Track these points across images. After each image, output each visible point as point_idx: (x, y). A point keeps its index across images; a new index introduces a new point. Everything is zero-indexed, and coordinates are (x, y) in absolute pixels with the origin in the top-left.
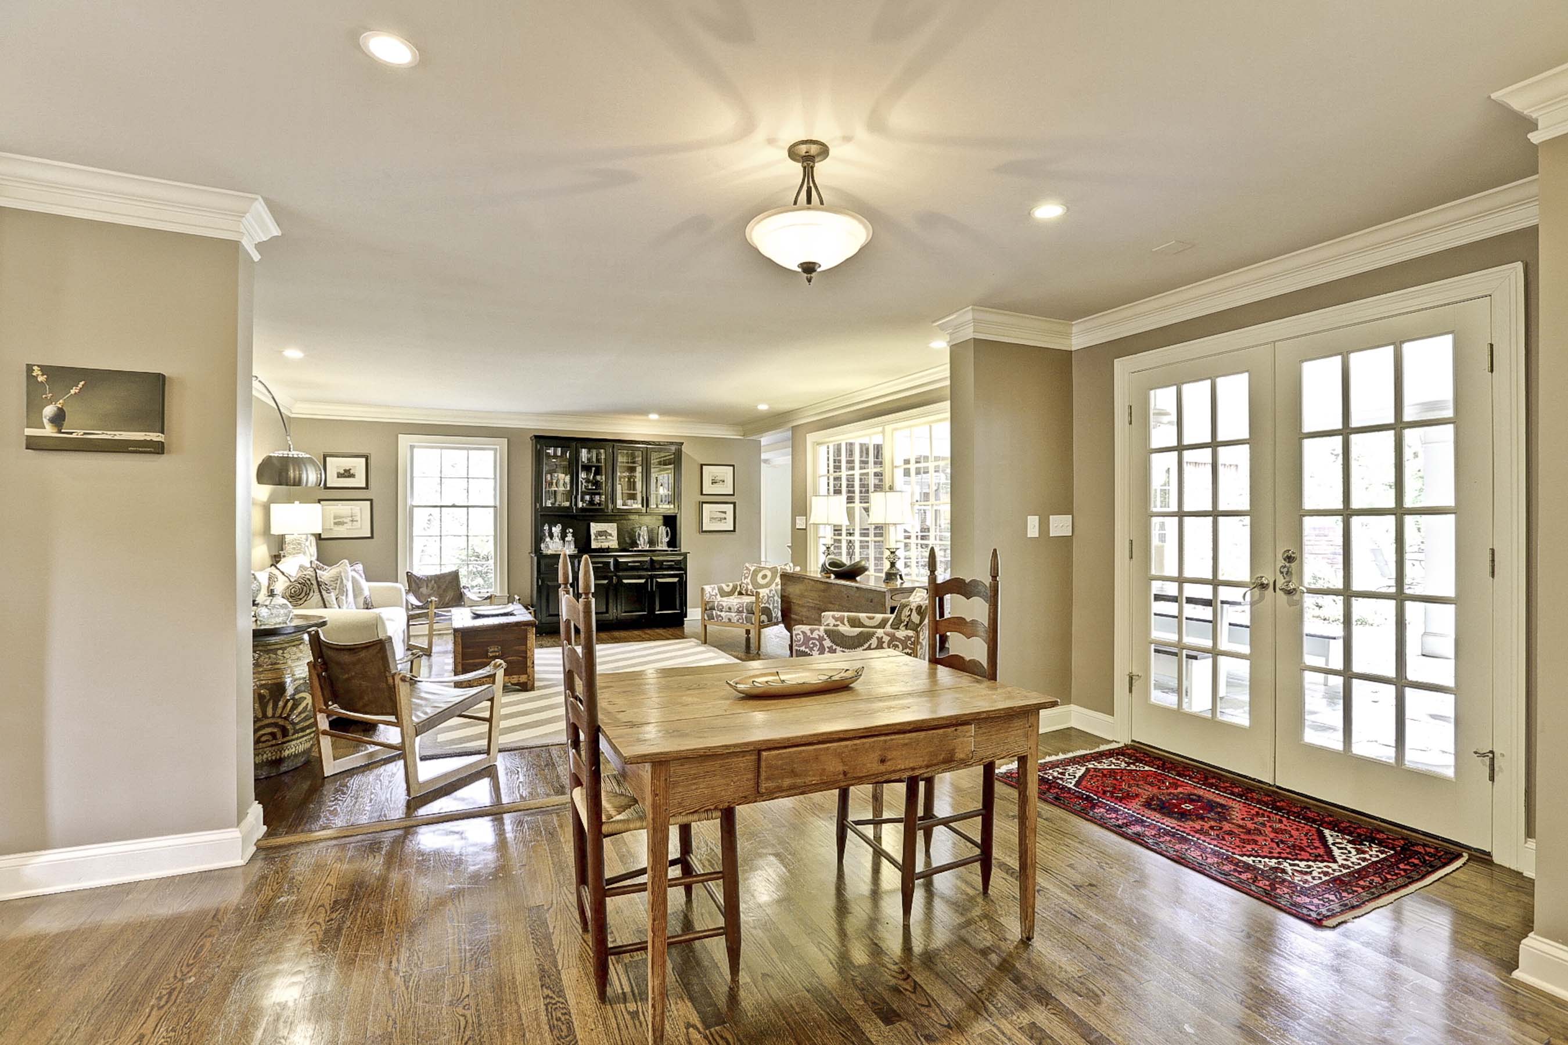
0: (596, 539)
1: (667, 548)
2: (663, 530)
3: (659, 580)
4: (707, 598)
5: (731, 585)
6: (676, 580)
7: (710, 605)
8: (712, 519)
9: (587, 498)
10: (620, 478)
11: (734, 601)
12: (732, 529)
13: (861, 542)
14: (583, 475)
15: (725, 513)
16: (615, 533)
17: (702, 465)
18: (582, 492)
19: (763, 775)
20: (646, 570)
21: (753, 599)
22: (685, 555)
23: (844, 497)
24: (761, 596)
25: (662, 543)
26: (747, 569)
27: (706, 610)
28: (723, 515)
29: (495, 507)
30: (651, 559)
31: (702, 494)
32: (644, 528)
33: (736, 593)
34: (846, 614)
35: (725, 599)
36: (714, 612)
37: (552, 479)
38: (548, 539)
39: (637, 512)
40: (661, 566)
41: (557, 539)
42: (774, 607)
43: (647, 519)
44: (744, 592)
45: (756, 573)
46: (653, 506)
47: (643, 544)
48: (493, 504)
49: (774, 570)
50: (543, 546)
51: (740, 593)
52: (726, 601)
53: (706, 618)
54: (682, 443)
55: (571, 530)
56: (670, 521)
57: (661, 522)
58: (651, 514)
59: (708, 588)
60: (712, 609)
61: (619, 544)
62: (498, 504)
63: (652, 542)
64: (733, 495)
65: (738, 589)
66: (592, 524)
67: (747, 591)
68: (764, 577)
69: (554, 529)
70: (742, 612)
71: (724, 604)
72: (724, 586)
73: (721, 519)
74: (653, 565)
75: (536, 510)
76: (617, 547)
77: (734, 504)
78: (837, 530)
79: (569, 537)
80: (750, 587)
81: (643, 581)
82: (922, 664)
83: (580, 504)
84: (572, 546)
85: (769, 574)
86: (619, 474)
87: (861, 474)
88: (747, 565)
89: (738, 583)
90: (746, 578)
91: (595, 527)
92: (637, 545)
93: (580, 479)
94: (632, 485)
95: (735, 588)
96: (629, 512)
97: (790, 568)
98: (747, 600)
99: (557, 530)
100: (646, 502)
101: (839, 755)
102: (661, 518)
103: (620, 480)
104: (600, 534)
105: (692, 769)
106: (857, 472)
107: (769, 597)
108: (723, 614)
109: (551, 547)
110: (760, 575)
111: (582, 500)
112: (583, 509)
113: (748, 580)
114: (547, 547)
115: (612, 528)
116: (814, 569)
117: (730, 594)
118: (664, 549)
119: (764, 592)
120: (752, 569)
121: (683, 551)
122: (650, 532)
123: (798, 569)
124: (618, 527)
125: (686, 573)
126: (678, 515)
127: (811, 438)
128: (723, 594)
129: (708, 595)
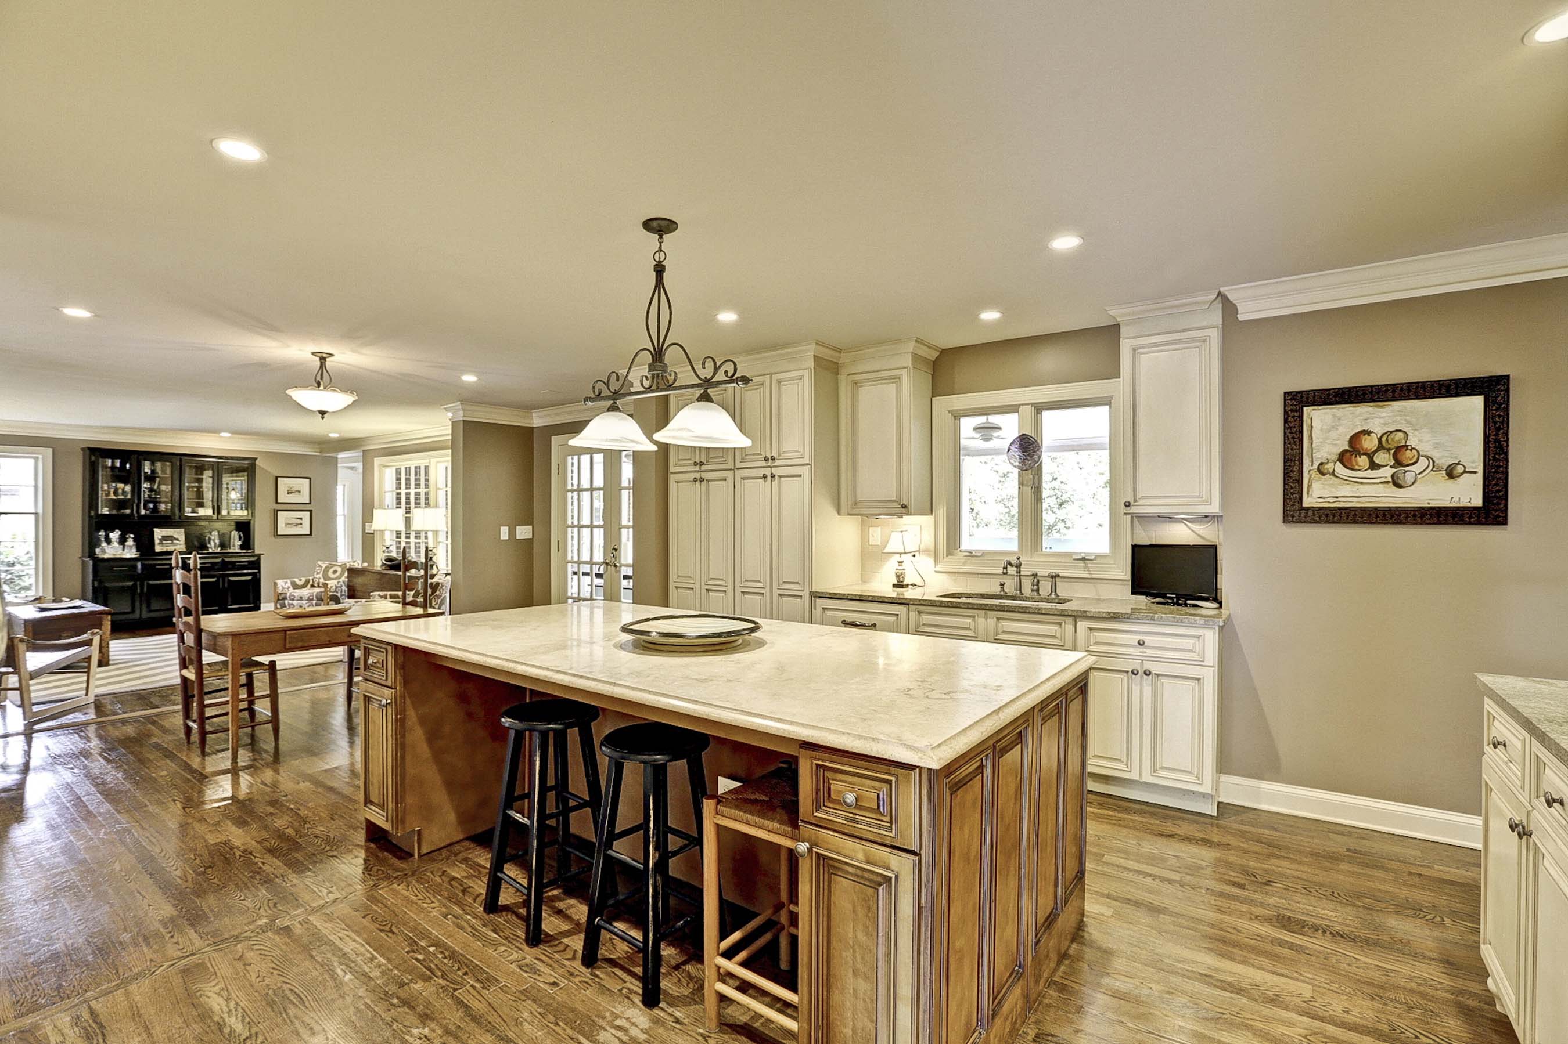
0: (161, 543)
1: (239, 551)
2: (235, 534)
3: (232, 579)
4: (280, 590)
5: (304, 579)
6: (249, 578)
7: (283, 596)
8: (287, 524)
9: (151, 505)
10: (188, 488)
11: (306, 592)
12: (308, 533)
13: (416, 543)
14: (145, 485)
15: (301, 519)
16: (182, 538)
17: (277, 478)
18: (145, 501)
19: (287, 641)
20: (219, 570)
21: (322, 589)
22: (259, 556)
23: (403, 510)
24: (329, 586)
25: (234, 546)
26: (320, 566)
27: (279, 600)
28: (299, 521)
29: (36, 514)
30: (223, 560)
31: (277, 503)
32: (215, 533)
33: (309, 586)
34: (389, 593)
35: (296, 590)
36: (286, 602)
37: (109, 488)
38: (104, 544)
39: (207, 519)
40: (233, 566)
41: (116, 544)
42: (342, 595)
43: (218, 525)
44: (316, 585)
45: (327, 569)
46: (224, 512)
47: (213, 547)
48: (33, 511)
49: (343, 566)
50: (97, 550)
51: (313, 586)
52: (298, 593)
53: (278, 606)
54: (256, 459)
55: (132, 536)
56: (244, 527)
57: (233, 527)
58: (222, 520)
59: (280, 583)
60: (285, 599)
61: (186, 548)
62: (40, 511)
63: (223, 545)
64: (310, 503)
65: (311, 583)
66: (156, 530)
67: (318, 584)
68: (335, 572)
69: (111, 535)
70: (312, 599)
71: (296, 594)
72: (296, 580)
73: (297, 525)
74: (225, 565)
75: (90, 517)
76: (185, 550)
77: (311, 511)
78: (398, 534)
79: (130, 542)
80: (322, 581)
81: (214, 580)
82: (400, 605)
83: (143, 512)
84: (134, 550)
85: (339, 570)
86: (187, 484)
87: (416, 493)
88: (319, 563)
89: (311, 578)
90: (318, 573)
91: (159, 533)
92: (207, 548)
93: (143, 489)
94: (199, 494)
95: (307, 582)
96: (199, 518)
97: (358, 564)
98: (317, 590)
99: (115, 535)
100: (217, 509)
101: (327, 633)
102: (233, 523)
103: (188, 490)
104: (165, 538)
105: (253, 638)
106: (413, 491)
107: (337, 587)
108: (295, 602)
109: (107, 551)
110: (331, 570)
111: (145, 508)
112: (145, 516)
113: (320, 575)
114: (104, 551)
115: (179, 534)
116: (378, 564)
117: (304, 586)
118: (237, 551)
119: (332, 584)
120: (324, 566)
121: (257, 552)
122: (221, 536)
123: (365, 565)
124: (185, 532)
125: (259, 572)
126: (252, 522)
127: (378, 461)
128: (295, 586)
129: (281, 588)
